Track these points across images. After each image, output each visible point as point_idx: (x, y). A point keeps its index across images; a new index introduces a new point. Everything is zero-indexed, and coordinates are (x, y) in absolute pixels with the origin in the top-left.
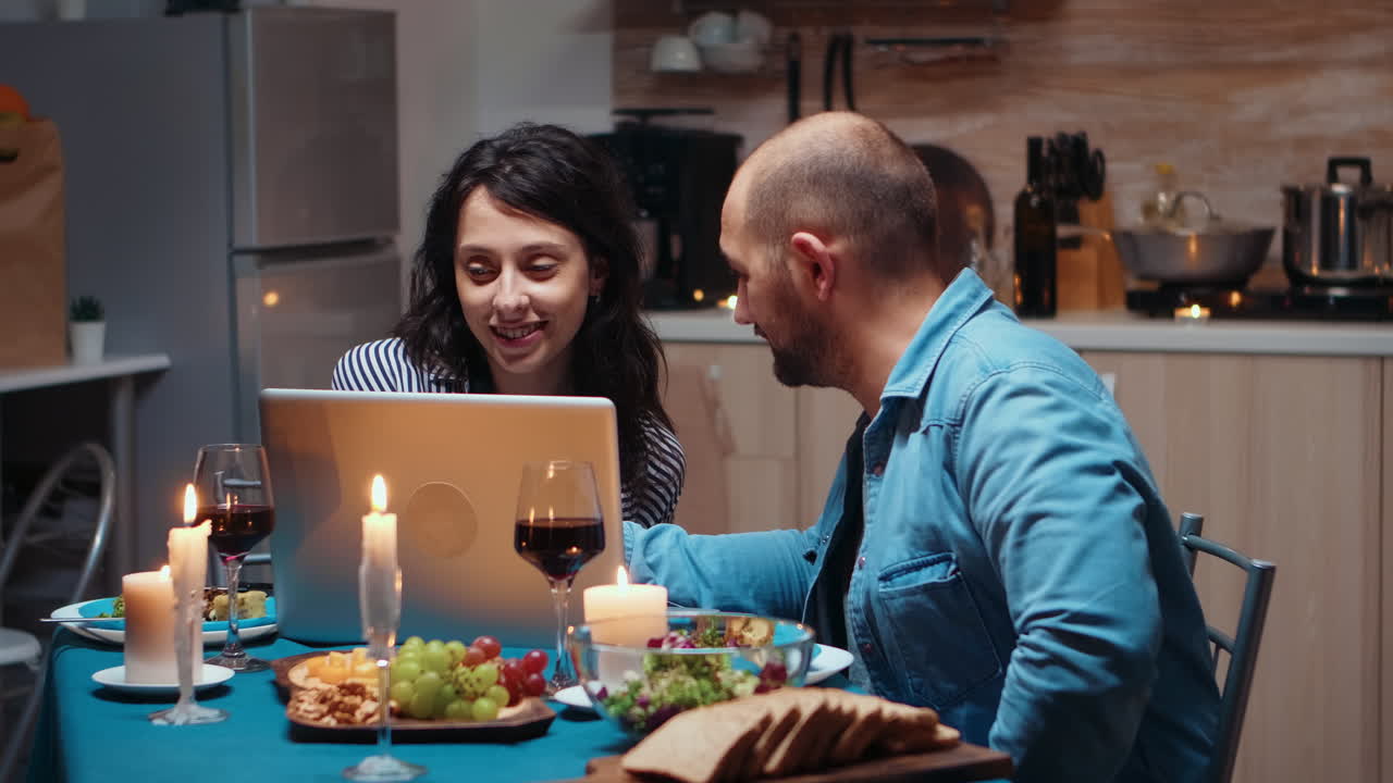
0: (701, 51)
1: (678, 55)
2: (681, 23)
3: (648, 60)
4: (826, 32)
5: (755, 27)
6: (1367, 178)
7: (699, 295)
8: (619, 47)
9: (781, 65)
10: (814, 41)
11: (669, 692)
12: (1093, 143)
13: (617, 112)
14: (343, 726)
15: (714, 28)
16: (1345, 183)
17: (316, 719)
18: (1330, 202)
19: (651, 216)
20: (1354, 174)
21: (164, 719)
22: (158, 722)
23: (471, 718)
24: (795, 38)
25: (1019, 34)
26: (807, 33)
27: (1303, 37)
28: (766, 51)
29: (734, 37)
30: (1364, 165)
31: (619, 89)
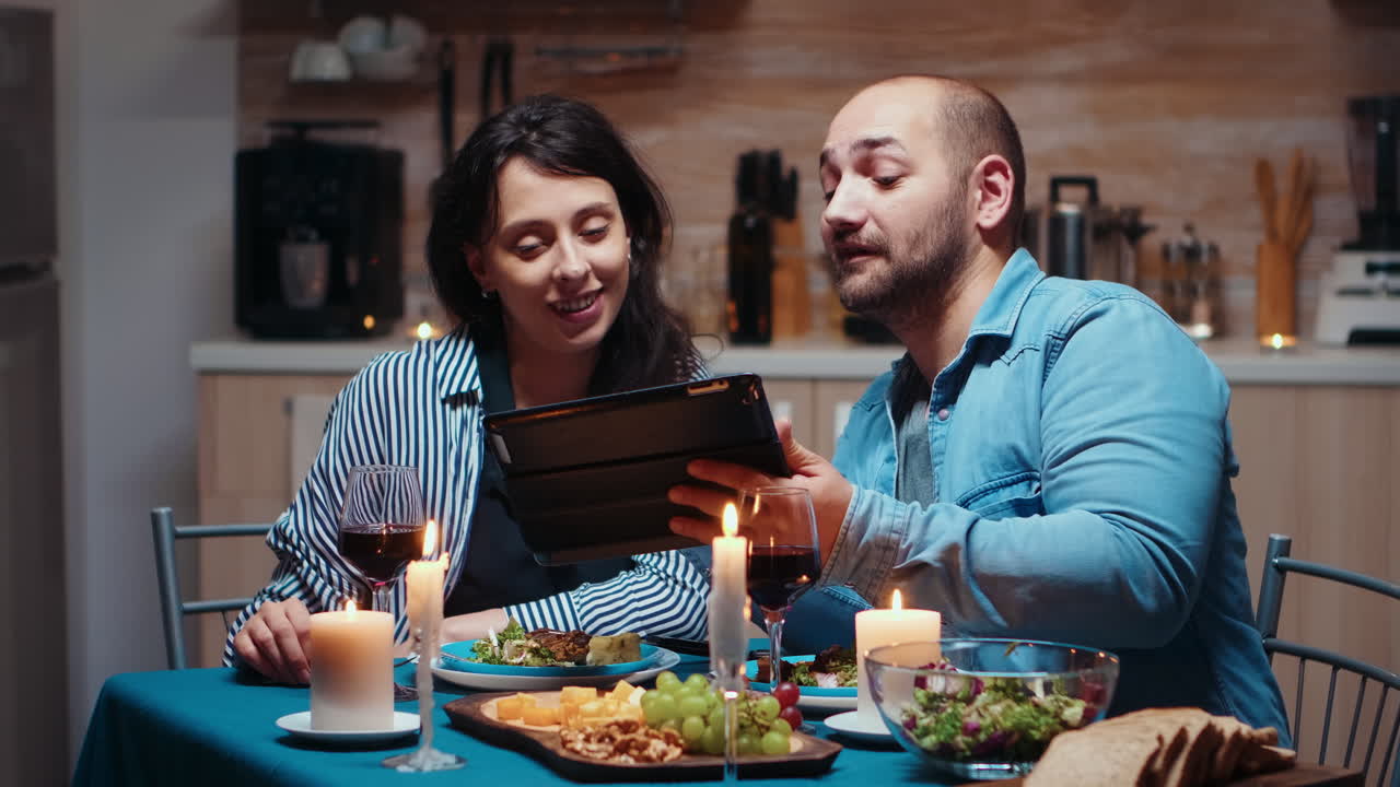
0: (351, 58)
1: (327, 62)
2: (329, 28)
3: (287, 67)
4: (482, 39)
5: (410, 35)
6: (1093, 198)
7: (369, 322)
8: (245, 54)
9: (432, 76)
10: (469, 50)
11: (1005, 719)
12: (789, 161)
13: (273, 124)
14: (643, 764)
15: (364, 34)
16: (1069, 202)
17: (606, 758)
18: (1057, 222)
19: (323, 236)
20: (1081, 193)
21: (410, 766)
22: (402, 769)
23: (762, 753)
24: (447, 45)
25: (697, 44)
26: (462, 41)
27: (1002, 50)
28: (420, 58)
29: (387, 42)
30: (1090, 184)
31: (246, 99)
